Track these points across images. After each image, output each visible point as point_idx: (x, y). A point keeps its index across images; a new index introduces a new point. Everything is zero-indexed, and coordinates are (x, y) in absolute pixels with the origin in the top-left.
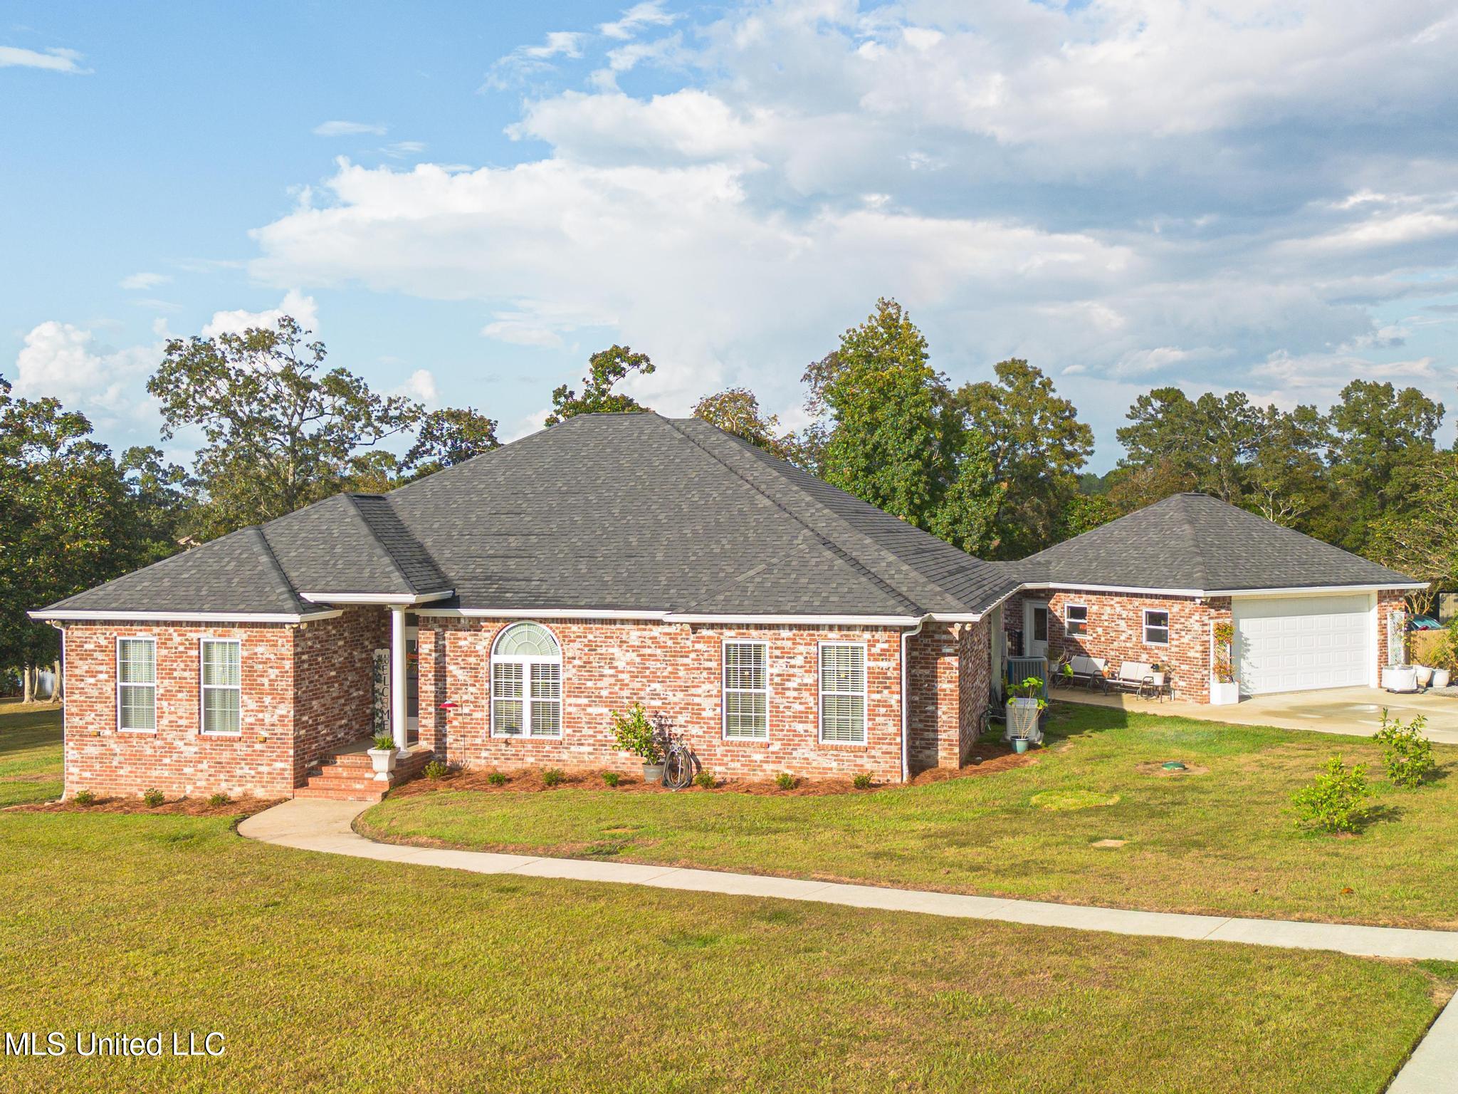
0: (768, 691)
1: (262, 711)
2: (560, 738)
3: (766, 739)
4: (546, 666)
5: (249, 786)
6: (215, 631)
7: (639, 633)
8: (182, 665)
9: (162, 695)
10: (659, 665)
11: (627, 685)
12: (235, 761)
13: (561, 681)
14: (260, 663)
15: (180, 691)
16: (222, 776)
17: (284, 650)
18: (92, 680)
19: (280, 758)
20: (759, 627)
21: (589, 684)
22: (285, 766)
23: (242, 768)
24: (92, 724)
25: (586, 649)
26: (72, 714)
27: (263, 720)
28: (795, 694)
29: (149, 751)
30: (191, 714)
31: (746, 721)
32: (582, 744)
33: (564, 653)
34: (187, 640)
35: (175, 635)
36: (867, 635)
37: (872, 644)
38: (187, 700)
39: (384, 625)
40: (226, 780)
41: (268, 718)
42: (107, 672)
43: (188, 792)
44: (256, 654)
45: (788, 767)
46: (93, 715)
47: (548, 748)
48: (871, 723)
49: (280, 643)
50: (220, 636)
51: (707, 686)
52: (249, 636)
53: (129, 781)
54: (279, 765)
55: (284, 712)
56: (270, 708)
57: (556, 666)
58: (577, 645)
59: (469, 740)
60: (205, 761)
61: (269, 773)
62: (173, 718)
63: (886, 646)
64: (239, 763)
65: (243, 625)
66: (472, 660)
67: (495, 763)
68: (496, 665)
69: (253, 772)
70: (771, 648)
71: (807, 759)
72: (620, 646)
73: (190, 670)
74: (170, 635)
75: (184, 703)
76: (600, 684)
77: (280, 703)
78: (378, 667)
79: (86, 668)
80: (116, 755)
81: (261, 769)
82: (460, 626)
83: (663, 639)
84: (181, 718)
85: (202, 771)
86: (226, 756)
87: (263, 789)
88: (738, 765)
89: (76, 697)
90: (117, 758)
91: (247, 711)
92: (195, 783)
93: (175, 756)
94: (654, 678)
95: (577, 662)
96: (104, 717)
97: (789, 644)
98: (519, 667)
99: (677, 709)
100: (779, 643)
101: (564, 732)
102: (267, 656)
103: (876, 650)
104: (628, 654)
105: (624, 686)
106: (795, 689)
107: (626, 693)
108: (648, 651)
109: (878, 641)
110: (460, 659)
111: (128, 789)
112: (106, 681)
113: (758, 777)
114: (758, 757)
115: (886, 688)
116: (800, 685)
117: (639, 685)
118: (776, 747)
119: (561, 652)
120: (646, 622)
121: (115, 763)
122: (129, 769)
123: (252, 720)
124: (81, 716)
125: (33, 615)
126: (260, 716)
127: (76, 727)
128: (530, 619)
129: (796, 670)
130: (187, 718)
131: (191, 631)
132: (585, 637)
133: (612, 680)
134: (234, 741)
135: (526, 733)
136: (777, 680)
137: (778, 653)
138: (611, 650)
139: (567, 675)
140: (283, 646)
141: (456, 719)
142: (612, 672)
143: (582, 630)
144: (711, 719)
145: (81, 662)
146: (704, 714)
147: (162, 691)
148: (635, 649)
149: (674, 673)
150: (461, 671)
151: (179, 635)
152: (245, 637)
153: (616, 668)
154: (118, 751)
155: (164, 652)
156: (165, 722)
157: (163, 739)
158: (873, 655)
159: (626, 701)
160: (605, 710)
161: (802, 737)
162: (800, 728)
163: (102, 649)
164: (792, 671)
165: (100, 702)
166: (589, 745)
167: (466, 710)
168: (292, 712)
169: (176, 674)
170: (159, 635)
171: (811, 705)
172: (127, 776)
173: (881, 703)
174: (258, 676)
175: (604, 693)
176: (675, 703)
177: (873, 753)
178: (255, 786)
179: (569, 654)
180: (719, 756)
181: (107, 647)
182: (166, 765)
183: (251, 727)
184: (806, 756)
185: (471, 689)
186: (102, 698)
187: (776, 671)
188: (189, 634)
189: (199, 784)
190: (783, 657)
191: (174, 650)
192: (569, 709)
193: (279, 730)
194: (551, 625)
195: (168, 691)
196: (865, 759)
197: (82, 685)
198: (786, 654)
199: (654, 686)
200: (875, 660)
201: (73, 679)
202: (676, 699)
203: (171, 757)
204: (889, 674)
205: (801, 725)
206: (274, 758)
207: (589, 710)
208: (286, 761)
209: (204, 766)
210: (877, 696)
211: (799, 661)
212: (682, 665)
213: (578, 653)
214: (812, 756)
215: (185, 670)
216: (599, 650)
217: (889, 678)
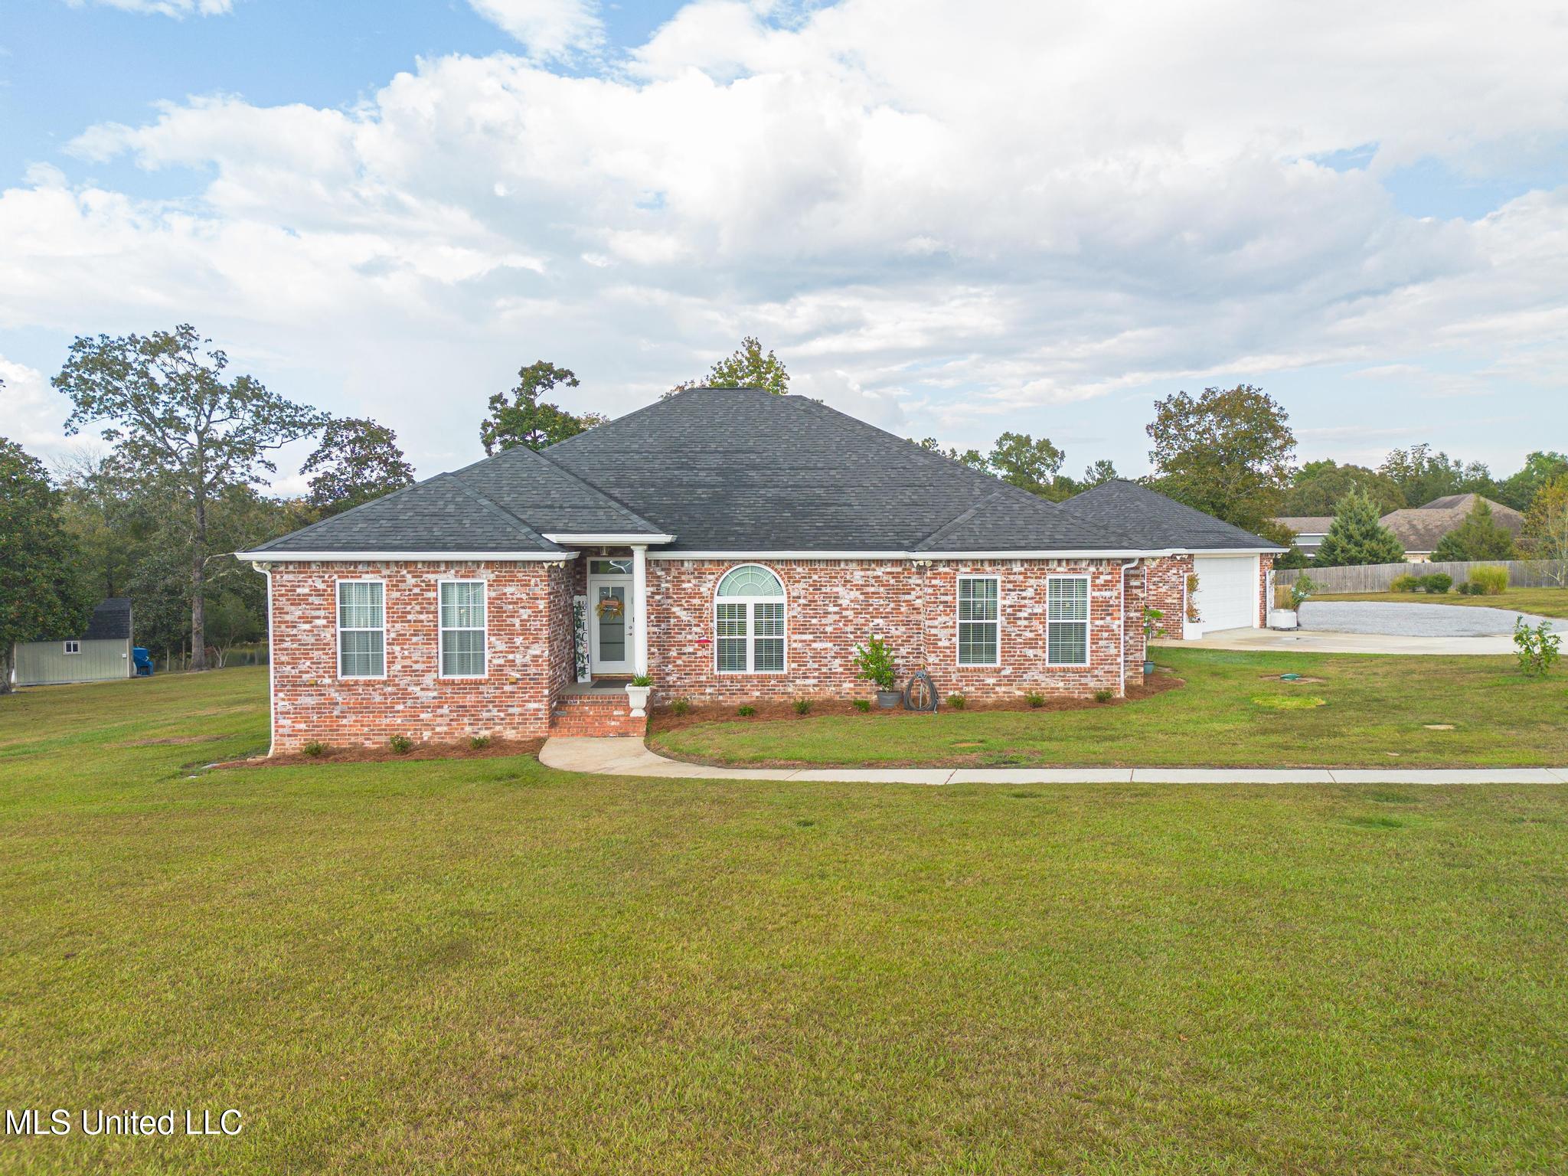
0: (1000, 621)
1: (513, 652)
2: (785, 672)
3: (998, 665)
4: (769, 606)
5: (498, 728)
6: (457, 572)
7: (862, 573)
8: (418, 608)
9: (393, 639)
10: (882, 602)
11: (851, 621)
12: (483, 705)
13: (785, 620)
14: (510, 603)
15: (415, 635)
16: (466, 720)
17: (537, 590)
18: (307, 627)
19: (534, 698)
20: (993, 562)
21: (814, 621)
22: (539, 706)
23: (489, 711)
24: (308, 672)
25: (811, 589)
26: (283, 663)
27: (514, 661)
28: (1026, 623)
29: (378, 699)
30: (428, 657)
31: (977, 650)
32: (807, 677)
33: (789, 593)
34: (423, 581)
35: (409, 576)
36: (1092, 569)
37: (1095, 577)
38: (423, 644)
39: (579, 573)
40: (470, 724)
41: (519, 659)
42: (325, 618)
43: (425, 738)
44: (505, 594)
45: (1019, 689)
46: (308, 663)
47: (773, 682)
48: (1094, 646)
49: (533, 582)
50: (462, 577)
51: (942, 619)
52: (497, 576)
53: (354, 730)
54: (532, 706)
55: (538, 652)
56: (522, 649)
57: (779, 606)
58: (802, 585)
59: (694, 678)
60: (446, 706)
61: (520, 715)
62: (408, 662)
63: (1109, 577)
64: (486, 706)
65: (489, 564)
66: (696, 601)
67: (721, 698)
68: (718, 606)
69: (502, 715)
70: (1004, 582)
71: (1036, 680)
72: (844, 586)
73: (427, 613)
74: (403, 576)
75: (420, 646)
76: (824, 621)
77: (533, 643)
78: (577, 613)
79: (300, 613)
80: (337, 704)
81: (511, 710)
82: (683, 569)
83: (885, 578)
84: (417, 662)
85: (442, 716)
86: (470, 699)
87: (514, 731)
88: (972, 689)
89: (285, 645)
90: (339, 708)
91: (495, 652)
92: (433, 729)
93: (409, 703)
94: (877, 614)
95: (802, 601)
96: (323, 665)
97: (1021, 578)
98: (742, 607)
99: (900, 642)
100: (1011, 577)
101: (787, 666)
102: (519, 596)
103: (1100, 581)
104: (852, 593)
105: (847, 621)
106: (1026, 619)
107: (850, 629)
108: (872, 589)
109: (1102, 573)
110: (684, 601)
111: (353, 739)
112: (324, 626)
113: (991, 699)
114: (991, 681)
115: (1108, 615)
116: (1030, 614)
117: (862, 621)
118: (1008, 671)
119: (785, 592)
120: (870, 561)
121: (336, 713)
122: (354, 718)
123: (501, 661)
124: (294, 664)
125: (241, 556)
126: (511, 657)
127: (288, 677)
128: (755, 561)
129: (1026, 601)
130: (424, 662)
131: (428, 572)
132: (810, 578)
133: (837, 617)
134: (481, 684)
135: (750, 669)
136: (1009, 610)
137: (1010, 586)
138: (835, 589)
139: (792, 614)
140: (536, 585)
141: (680, 658)
142: (836, 609)
143: (807, 571)
144: (947, 648)
145: (293, 608)
146: (940, 644)
147: (393, 635)
148: (859, 588)
149: (897, 609)
150: (685, 612)
151: (414, 577)
152: (492, 577)
153: (841, 605)
154: (340, 699)
155: (396, 595)
156: (398, 667)
157: (395, 685)
158: (1097, 586)
159: (852, 636)
160: (830, 645)
161: (1033, 662)
162: (1030, 653)
163: (319, 593)
164: (1023, 602)
165: (317, 649)
166: (814, 678)
167: (691, 650)
168: (547, 652)
169: (409, 617)
170: (389, 576)
171: (1041, 632)
172: (350, 726)
173: (1102, 629)
174: (507, 617)
175: (829, 629)
176: (898, 637)
177: (1096, 672)
178: (505, 728)
179: (795, 594)
180: (954, 681)
181: (325, 590)
182: (398, 712)
183: (499, 669)
184: (1036, 678)
185: (695, 629)
186: (321, 645)
187: (1007, 602)
188: (425, 576)
189: (438, 729)
190: (1015, 590)
191: (407, 593)
192: (795, 645)
193: (532, 670)
194: (777, 567)
195: (400, 635)
196: (1089, 678)
197: (295, 632)
198: (1019, 587)
199: (877, 621)
200: (1099, 590)
201: (283, 626)
202: (898, 633)
203: (404, 703)
204: (1111, 603)
205: (1031, 651)
206: (527, 698)
207: (814, 645)
208: (540, 701)
209: (445, 710)
210: (1099, 623)
211: (1030, 593)
212: (904, 601)
213: (803, 593)
214: (1041, 677)
215: (421, 613)
216: (824, 590)
217: (1112, 606)
